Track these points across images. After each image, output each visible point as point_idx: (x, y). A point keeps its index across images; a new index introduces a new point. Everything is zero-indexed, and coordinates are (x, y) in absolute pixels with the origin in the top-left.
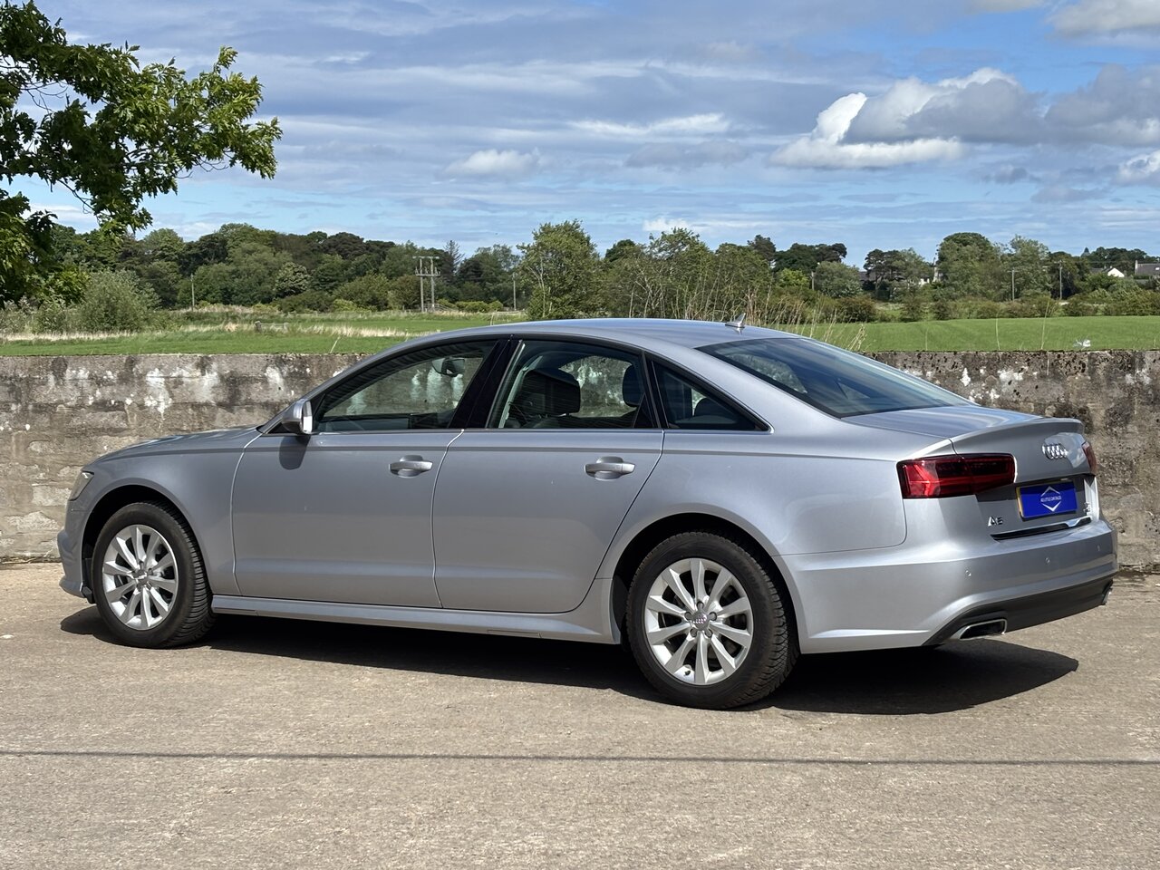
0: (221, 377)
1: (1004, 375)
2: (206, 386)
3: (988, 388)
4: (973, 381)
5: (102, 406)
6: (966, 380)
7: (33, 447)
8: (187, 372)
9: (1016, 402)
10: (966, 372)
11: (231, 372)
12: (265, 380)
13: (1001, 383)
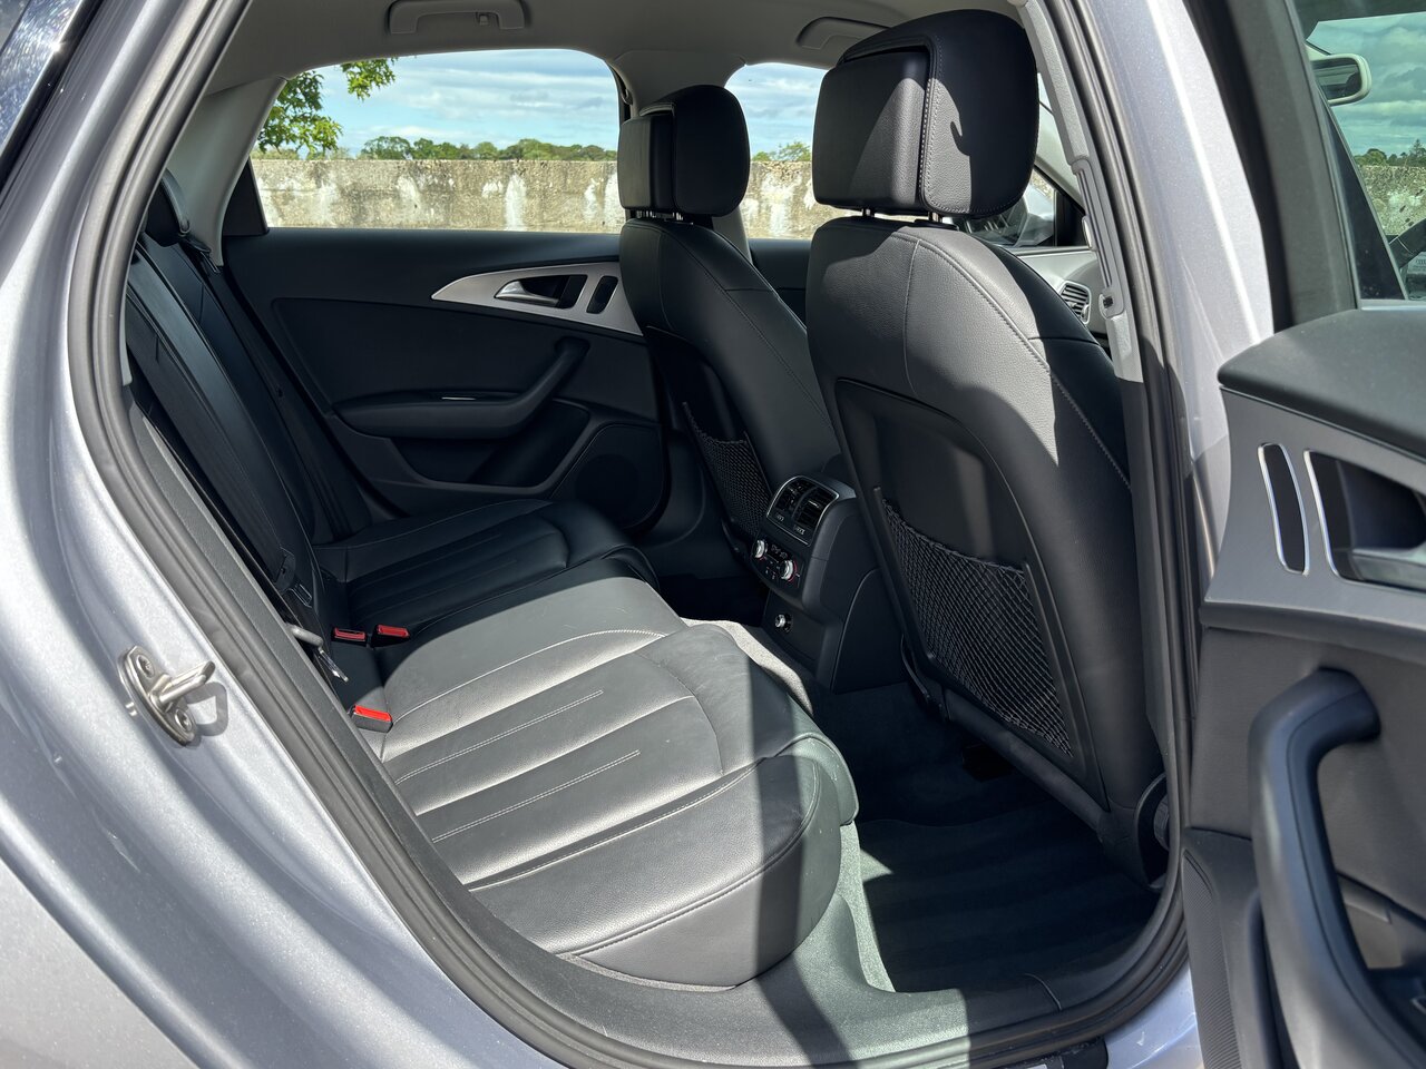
0: (342, 190)
1: (1395, 198)
2: (322, 202)
8: (298, 184)
11: (354, 184)
12: (396, 195)
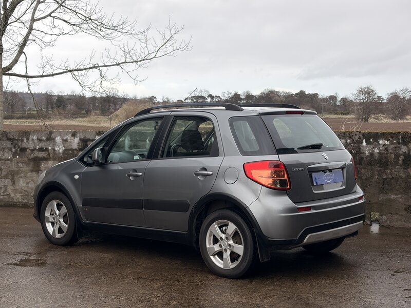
0: (80, 139)
1: (381, 142)
2: (75, 143)
3: (373, 147)
4: (367, 144)
5: (41, 150)
6: (364, 144)
7: (19, 165)
8: (69, 137)
9: (386, 154)
10: (364, 140)
11: (84, 137)
13: (379, 144)
